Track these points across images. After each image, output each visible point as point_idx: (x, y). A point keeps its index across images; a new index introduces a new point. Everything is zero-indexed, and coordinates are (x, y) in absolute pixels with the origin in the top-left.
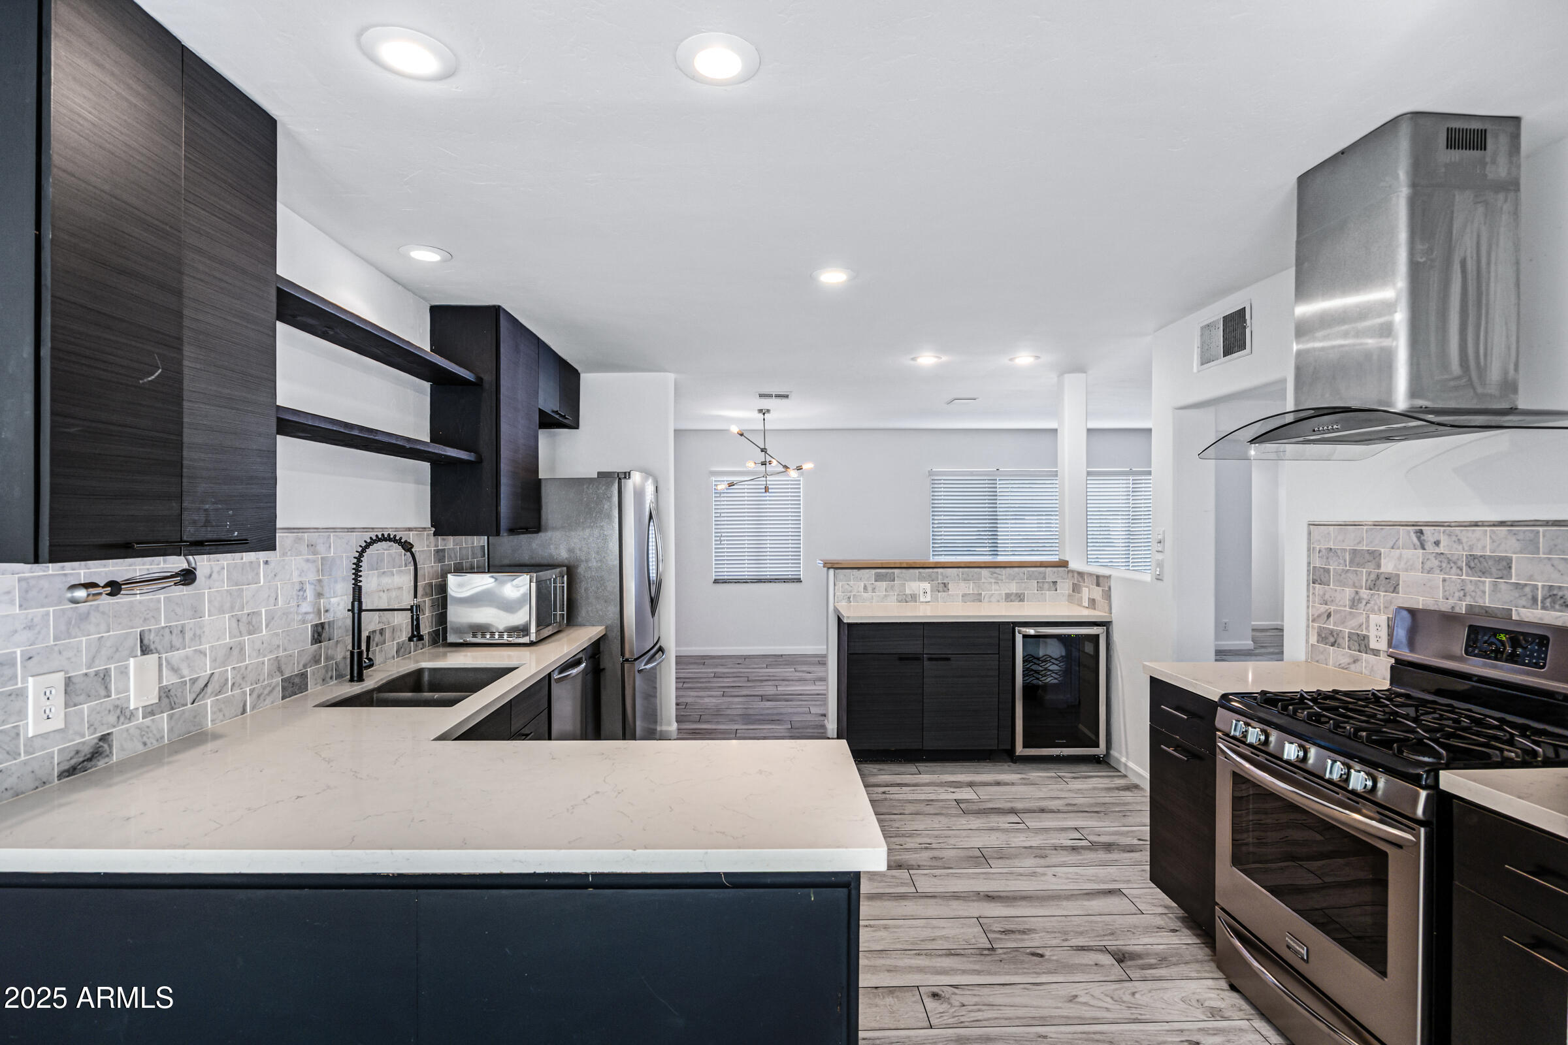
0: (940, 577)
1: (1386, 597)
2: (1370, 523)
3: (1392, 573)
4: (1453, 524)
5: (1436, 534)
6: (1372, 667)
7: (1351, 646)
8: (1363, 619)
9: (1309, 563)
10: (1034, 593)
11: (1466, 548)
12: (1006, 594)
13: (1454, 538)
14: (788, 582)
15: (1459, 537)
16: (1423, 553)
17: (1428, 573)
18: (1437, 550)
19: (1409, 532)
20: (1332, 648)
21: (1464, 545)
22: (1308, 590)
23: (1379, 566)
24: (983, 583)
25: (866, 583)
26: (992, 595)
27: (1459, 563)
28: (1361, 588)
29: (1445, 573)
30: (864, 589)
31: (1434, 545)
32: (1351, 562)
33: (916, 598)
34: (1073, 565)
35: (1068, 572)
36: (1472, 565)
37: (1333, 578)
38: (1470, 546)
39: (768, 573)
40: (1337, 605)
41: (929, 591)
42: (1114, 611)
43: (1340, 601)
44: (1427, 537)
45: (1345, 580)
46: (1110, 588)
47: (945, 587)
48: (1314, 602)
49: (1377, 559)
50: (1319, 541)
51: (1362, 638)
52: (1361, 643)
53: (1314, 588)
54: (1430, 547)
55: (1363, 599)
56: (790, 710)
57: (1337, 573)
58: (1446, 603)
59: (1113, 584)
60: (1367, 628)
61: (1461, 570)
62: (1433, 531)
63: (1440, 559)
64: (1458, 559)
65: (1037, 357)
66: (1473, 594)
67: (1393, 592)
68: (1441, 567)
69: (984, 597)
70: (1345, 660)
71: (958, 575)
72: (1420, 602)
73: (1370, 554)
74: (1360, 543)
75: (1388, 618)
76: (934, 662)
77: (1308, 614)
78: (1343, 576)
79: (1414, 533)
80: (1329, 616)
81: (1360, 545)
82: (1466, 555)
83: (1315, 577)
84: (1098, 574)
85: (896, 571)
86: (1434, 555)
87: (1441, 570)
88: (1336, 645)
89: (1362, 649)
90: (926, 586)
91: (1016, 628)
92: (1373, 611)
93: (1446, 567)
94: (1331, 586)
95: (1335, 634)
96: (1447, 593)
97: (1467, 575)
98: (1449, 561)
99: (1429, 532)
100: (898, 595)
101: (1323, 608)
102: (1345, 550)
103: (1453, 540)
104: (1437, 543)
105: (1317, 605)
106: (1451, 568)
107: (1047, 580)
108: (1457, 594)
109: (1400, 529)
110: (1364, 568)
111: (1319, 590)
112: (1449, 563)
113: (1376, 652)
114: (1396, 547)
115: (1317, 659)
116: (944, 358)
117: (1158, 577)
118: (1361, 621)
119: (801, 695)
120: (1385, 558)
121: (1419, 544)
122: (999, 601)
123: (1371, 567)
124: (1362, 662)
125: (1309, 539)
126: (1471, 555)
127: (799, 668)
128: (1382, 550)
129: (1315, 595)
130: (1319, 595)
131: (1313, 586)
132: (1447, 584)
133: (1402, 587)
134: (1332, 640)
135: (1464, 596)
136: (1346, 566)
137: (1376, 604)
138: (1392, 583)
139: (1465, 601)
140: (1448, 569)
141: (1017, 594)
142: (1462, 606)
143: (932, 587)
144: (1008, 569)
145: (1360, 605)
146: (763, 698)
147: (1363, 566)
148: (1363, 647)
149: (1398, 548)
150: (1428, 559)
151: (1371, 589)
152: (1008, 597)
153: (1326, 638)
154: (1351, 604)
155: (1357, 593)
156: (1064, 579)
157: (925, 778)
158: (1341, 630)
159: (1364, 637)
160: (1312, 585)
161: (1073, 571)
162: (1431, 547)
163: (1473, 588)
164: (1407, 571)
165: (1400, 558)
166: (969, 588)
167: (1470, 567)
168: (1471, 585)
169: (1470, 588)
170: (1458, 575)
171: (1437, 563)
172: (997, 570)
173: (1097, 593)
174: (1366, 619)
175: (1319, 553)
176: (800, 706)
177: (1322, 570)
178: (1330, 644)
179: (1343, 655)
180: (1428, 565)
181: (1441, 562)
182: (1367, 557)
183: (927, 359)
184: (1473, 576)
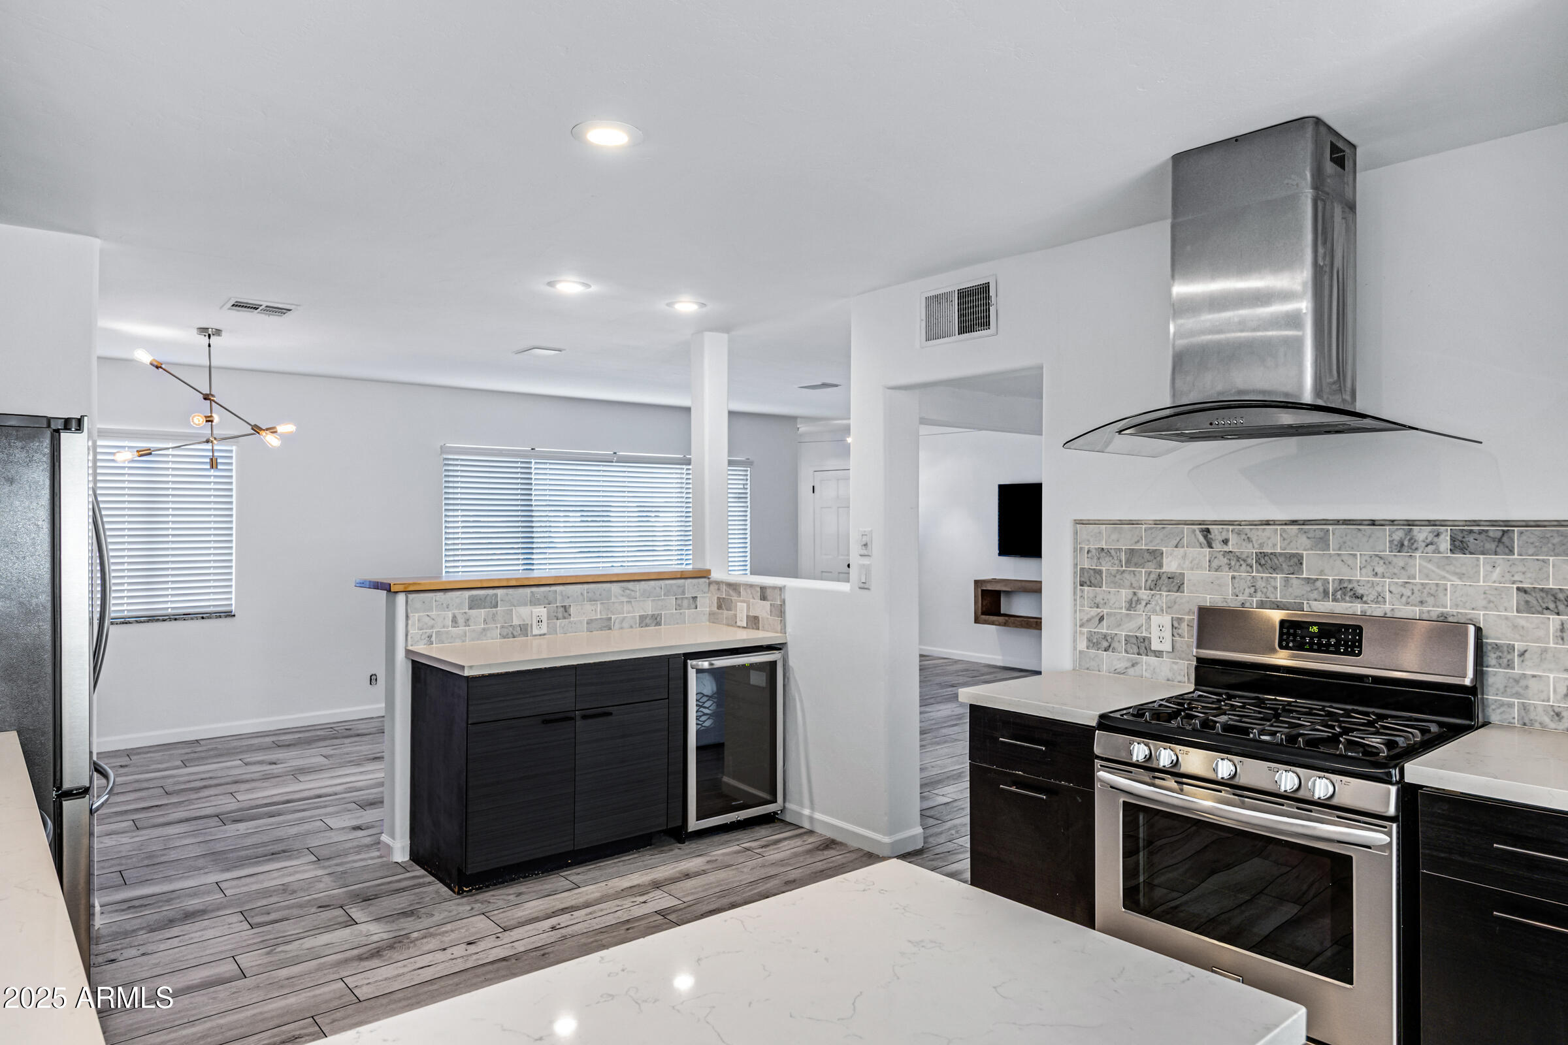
0: (559, 598)
1: (1169, 597)
2: (1151, 522)
3: (1175, 573)
4: (1243, 523)
5: (1224, 533)
6: (1154, 669)
7: (1128, 650)
8: (1143, 620)
9: (1076, 565)
10: (672, 613)
11: (1256, 546)
12: (640, 616)
13: (1243, 536)
14: (209, 618)
15: (1249, 535)
16: (1209, 551)
17: (1216, 571)
18: (1226, 549)
19: (1194, 531)
20: (1105, 653)
21: (1254, 542)
22: (1075, 593)
23: (1161, 566)
24: (614, 603)
25: (456, 611)
26: (624, 618)
27: (1249, 561)
28: (1140, 588)
29: (1234, 571)
30: (452, 621)
31: (1222, 543)
32: (1128, 562)
33: (526, 630)
34: (715, 575)
35: (710, 584)
36: (1263, 562)
37: (1106, 580)
38: (1261, 543)
39: (169, 605)
40: (1111, 608)
41: (544, 619)
42: (789, 630)
43: (1115, 603)
44: (1215, 536)
45: (1121, 582)
46: (784, 601)
47: (566, 611)
48: (1082, 605)
49: (1158, 559)
50: (1088, 541)
51: (1142, 640)
52: (1142, 645)
53: (1082, 591)
54: (1218, 547)
55: (1143, 599)
56: (294, 831)
57: (1111, 574)
58: (1236, 600)
59: (788, 596)
60: (1148, 629)
61: (1251, 567)
62: (1221, 530)
63: (1229, 557)
64: (1248, 557)
65: (703, 305)
66: (1265, 590)
67: (1177, 591)
68: (1230, 564)
69: (614, 623)
70: (1121, 665)
71: (582, 594)
72: (1210, 599)
73: (1150, 553)
74: (1138, 542)
75: (1172, 618)
76: (590, 721)
77: (1075, 618)
78: (1118, 577)
79: (1200, 532)
80: (1101, 619)
81: (1138, 544)
82: (1256, 553)
83: (1083, 579)
84: (764, 585)
85: (499, 592)
86: (1222, 553)
87: (1230, 568)
88: (1111, 649)
89: (1141, 652)
90: (541, 611)
91: (689, 661)
92: (1154, 611)
93: (1235, 564)
94: (1104, 588)
95: (1109, 638)
96: (1237, 590)
97: (1258, 571)
98: (1238, 559)
99: (1216, 532)
100: (502, 627)
101: (1094, 611)
102: (1120, 550)
103: (1242, 538)
104: (1226, 542)
105: (1086, 608)
106: (1241, 565)
107: (686, 596)
108: (1247, 591)
109: (1184, 528)
110: (1143, 568)
111: (1088, 592)
112: (1238, 561)
113: (1158, 654)
114: (1180, 545)
115: (1088, 666)
116: (594, 288)
117: (862, 585)
118: (1139, 623)
119: (288, 802)
120: (1167, 558)
121: (1205, 542)
122: (631, 627)
123: (1151, 567)
124: (1143, 665)
125: (1075, 539)
126: (1261, 553)
127: (249, 758)
128: (1164, 549)
129: (1084, 598)
130: (1088, 597)
131: (1081, 589)
132: (1236, 581)
133: (1187, 587)
134: (1105, 644)
135: (1255, 592)
136: (1122, 566)
137: (1157, 604)
138: (1176, 583)
139: (1256, 597)
140: (1237, 567)
141: (653, 615)
142: (1253, 602)
143: (548, 613)
144: (643, 583)
145: (1138, 606)
146: (222, 818)
147: (1142, 566)
148: (1142, 650)
149: (1183, 547)
150: (1215, 558)
151: (1151, 590)
152: (644, 621)
153: (1098, 643)
154: (1128, 605)
155: (1135, 594)
156: (704, 593)
157: (590, 891)
158: (1116, 634)
159: (1144, 639)
160: (1079, 587)
161: (718, 583)
162: (1219, 545)
163: (1264, 585)
164: (1192, 570)
165: (1184, 557)
166: (596, 611)
167: (1260, 564)
168: (1262, 581)
169: (1260, 584)
170: (1248, 572)
171: (1226, 561)
172: (630, 585)
173: (762, 609)
174: (1146, 620)
175: (1088, 553)
176: (302, 821)
177: (1092, 572)
178: (1103, 649)
179: (1119, 659)
180: (1215, 564)
181: (1230, 560)
182: (1147, 556)
183: (570, 287)
184: (1264, 573)
